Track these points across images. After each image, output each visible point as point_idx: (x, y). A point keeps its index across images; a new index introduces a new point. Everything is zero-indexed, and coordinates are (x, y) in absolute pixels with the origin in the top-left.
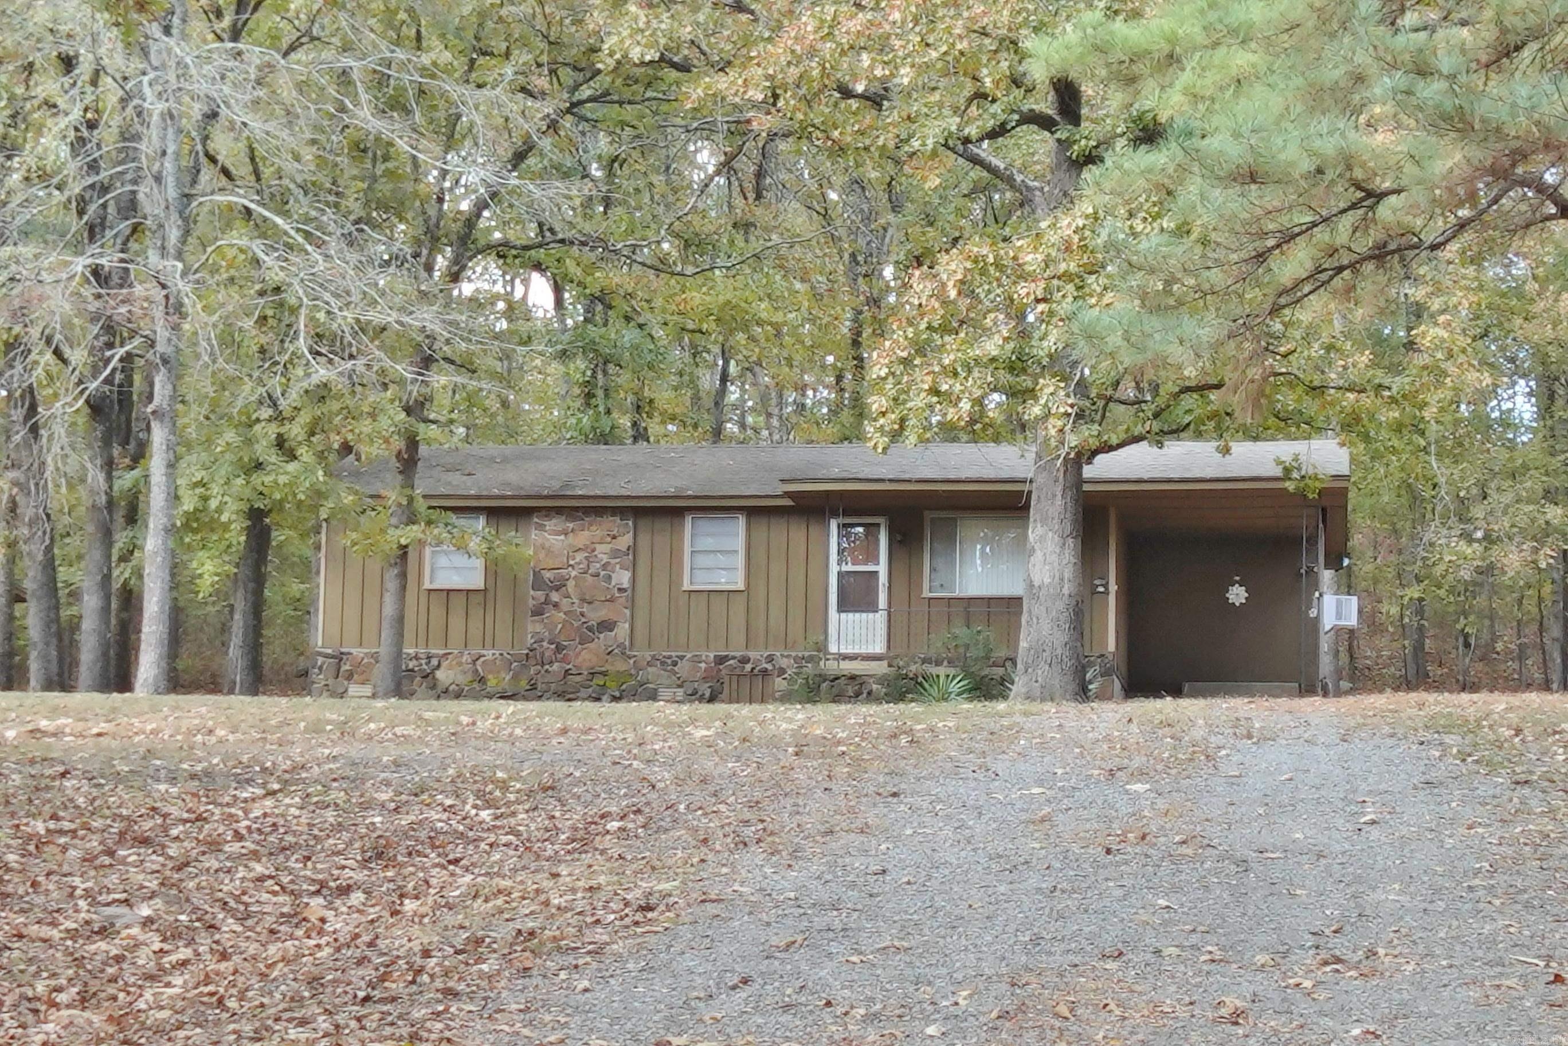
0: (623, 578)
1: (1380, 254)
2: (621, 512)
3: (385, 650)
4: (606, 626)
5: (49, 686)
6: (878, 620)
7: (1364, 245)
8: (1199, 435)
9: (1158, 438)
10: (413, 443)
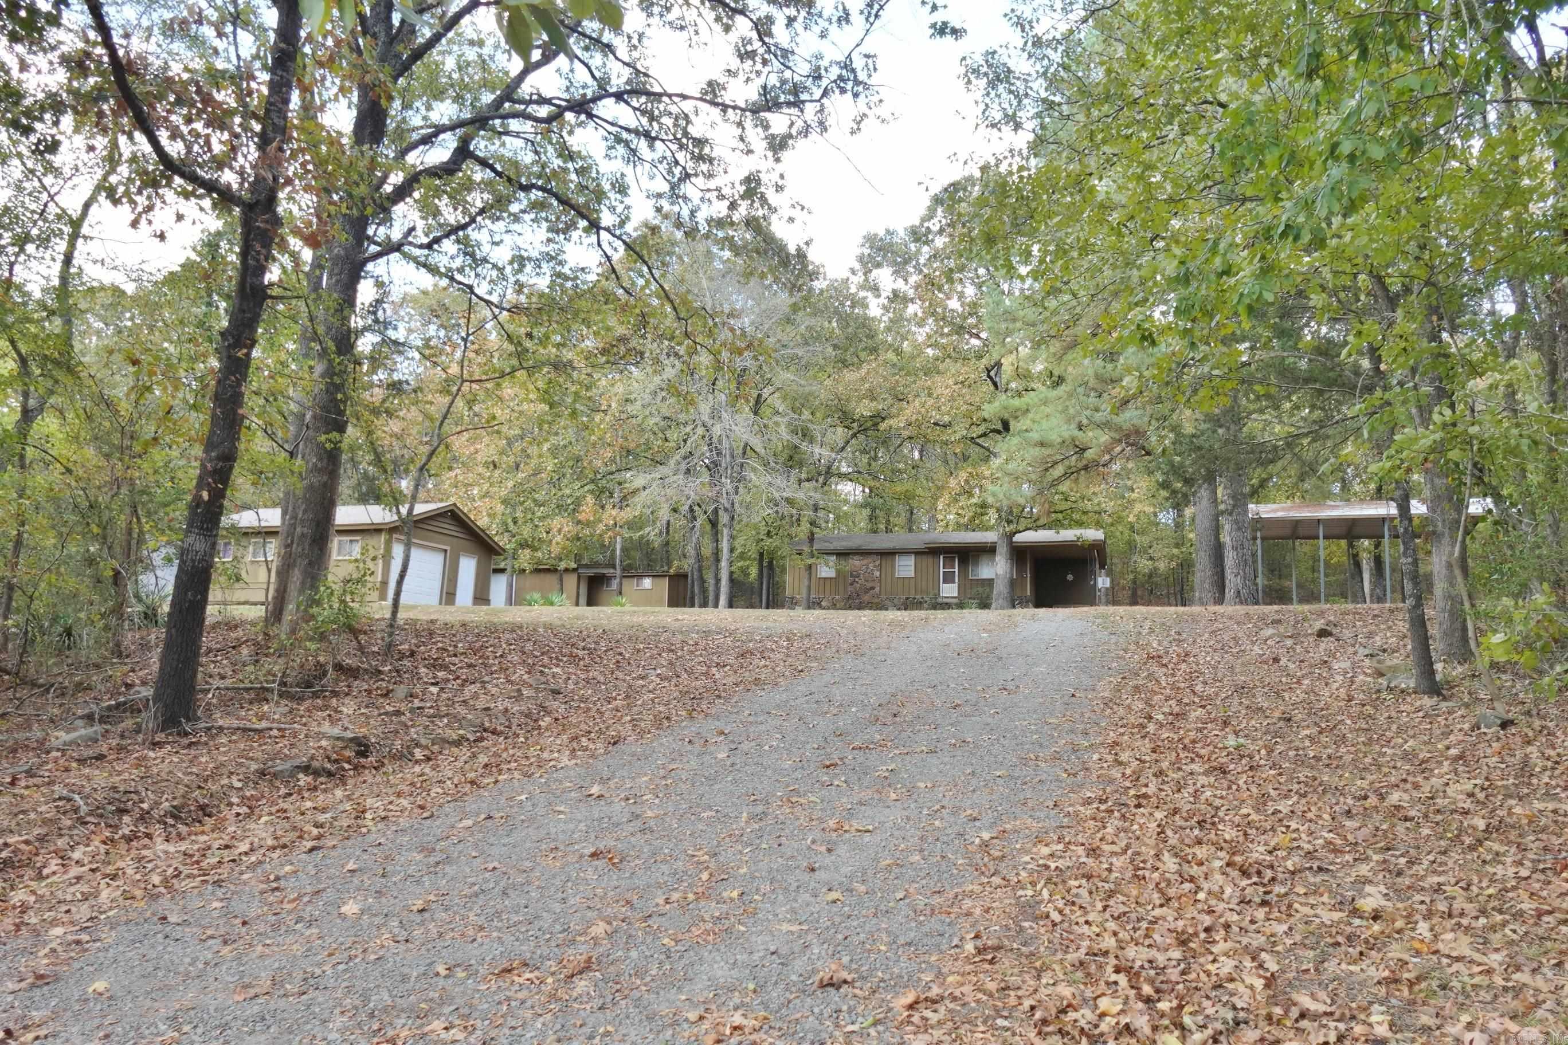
0: (877, 574)
1: (1086, 468)
2: (877, 554)
3: (804, 595)
4: (873, 588)
5: (701, 606)
6: (955, 586)
7: (1080, 465)
8: (1050, 528)
9: (1036, 528)
10: (812, 534)
